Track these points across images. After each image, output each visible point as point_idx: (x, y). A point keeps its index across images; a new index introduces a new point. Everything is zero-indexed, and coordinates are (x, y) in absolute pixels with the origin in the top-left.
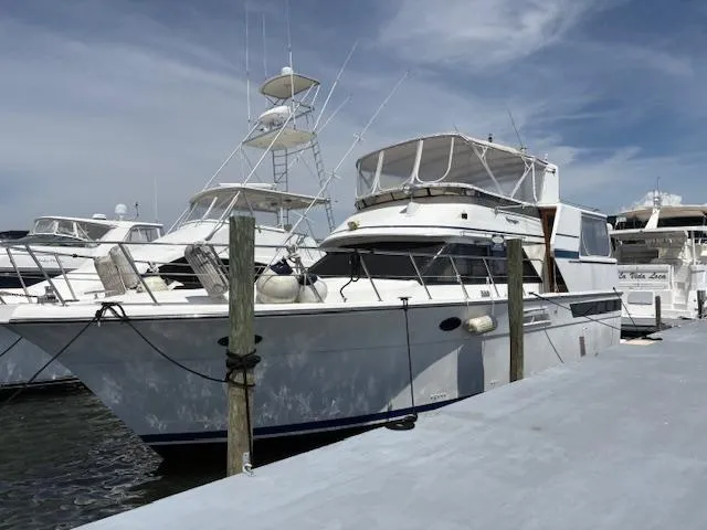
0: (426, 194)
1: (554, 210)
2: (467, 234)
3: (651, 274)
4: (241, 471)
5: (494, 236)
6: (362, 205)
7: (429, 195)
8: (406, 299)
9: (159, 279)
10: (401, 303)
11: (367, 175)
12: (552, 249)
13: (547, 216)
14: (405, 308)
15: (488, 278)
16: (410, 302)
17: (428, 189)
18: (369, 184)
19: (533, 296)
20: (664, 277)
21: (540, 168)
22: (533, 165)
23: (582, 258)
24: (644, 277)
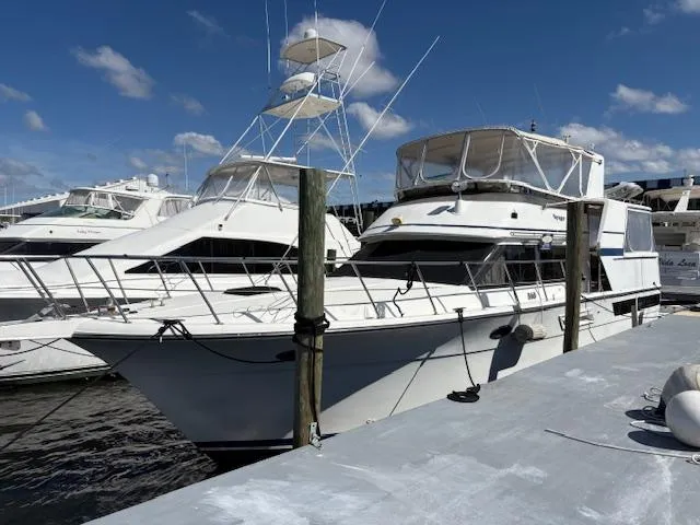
1: (601, 205)
2: (516, 235)
3: (680, 261)
5: (544, 235)
6: (403, 196)
7: (477, 190)
8: (461, 311)
10: (456, 316)
14: (461, 321)
16: (465, 315)
17: (476, 184)
21: (587, 161)
22: (580, 158)
23: (627, 255)
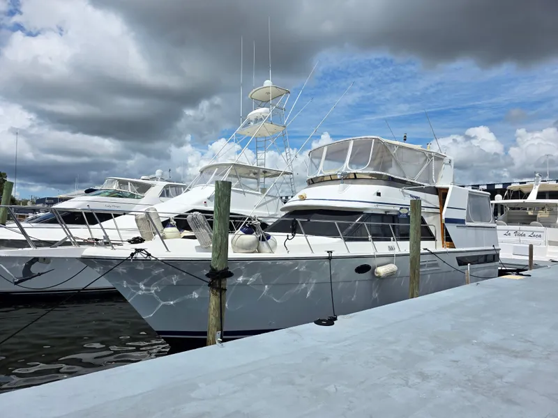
0: (354, 177)
1: (447, 189)
2: (379, 207)
3: (530, 233)
4: (215, 343)
5: (401, 208)
6: (311, 182)
7: (356, 178)
8: (331, 252)
9: (175, 229)
10: (327, 255)
11: (316, 161)
12: (443, 218)
13: (442, 193)
14: (330, 258)
15: (392, 238)
16: (333, 255)
17: (355, 174)
18: (317, 167)
19: (427, 251)
20: (540, 236)
21: (439, 160)
22: (433, 158)
23: (467, 224)
24: (524, 235)
